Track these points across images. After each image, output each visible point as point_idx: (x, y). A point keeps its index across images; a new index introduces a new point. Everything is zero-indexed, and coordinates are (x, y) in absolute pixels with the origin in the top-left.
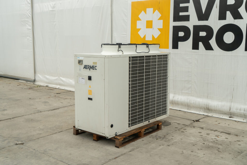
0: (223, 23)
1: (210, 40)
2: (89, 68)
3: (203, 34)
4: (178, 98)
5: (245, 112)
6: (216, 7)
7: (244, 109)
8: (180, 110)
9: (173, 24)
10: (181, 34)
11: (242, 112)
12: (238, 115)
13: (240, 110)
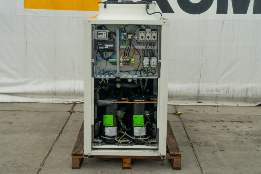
5: (218, 93)
7: (217, 89)
11: (215, 93)
12: (208, 98)
13: (212, 91)
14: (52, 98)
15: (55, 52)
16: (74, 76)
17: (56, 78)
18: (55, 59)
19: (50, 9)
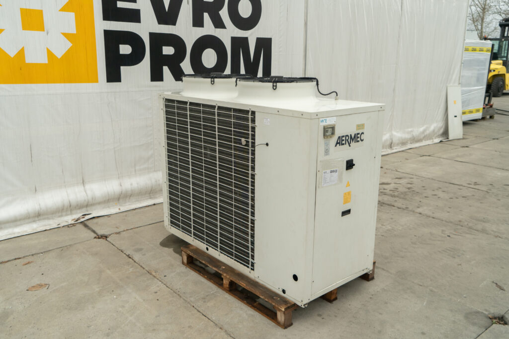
0: (200, 32)
1: (181, 63)
2: (349, 140)
3: (168, 50)
4: (131, 184)
6: (188, 3)
8: (154, 204)
9: (101, 26)
10: (125, 49)
14: (34, 221)
15: (31, 151)
16: (64, 182)
17: (36, 191)
18: (32, 161)
19: (16, 83)
